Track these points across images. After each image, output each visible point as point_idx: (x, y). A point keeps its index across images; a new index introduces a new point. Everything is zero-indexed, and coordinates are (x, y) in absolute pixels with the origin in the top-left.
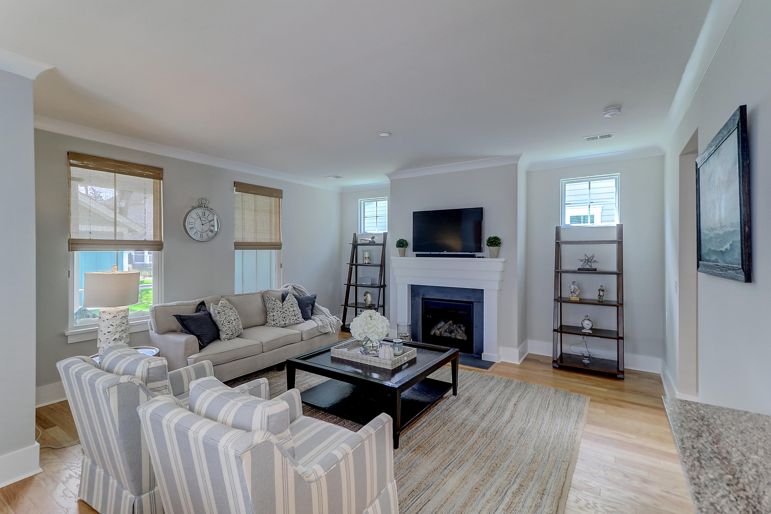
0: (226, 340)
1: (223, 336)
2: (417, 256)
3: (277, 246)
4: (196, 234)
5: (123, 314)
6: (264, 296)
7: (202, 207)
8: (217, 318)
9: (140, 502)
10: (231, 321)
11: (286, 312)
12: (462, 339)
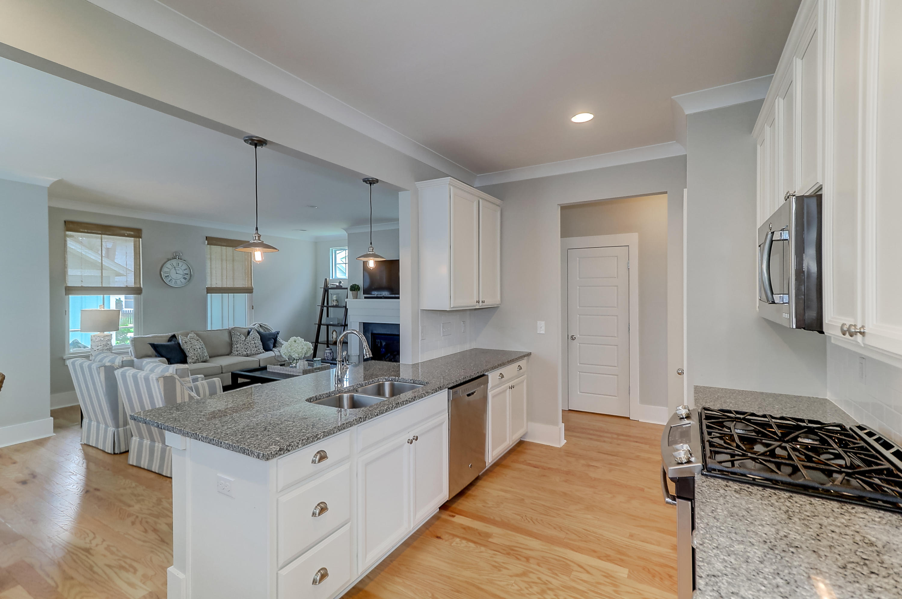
0: (192, 363)
1: (189, 360)
2: (365, 298)
3: (249, 290)
4: (171, 281)
5: (107, 338)
6: (230, 333)
7: (176, 259)
8: (184, 347)
9: (118, 432)
10: (196, 349)
11: (247, 344)
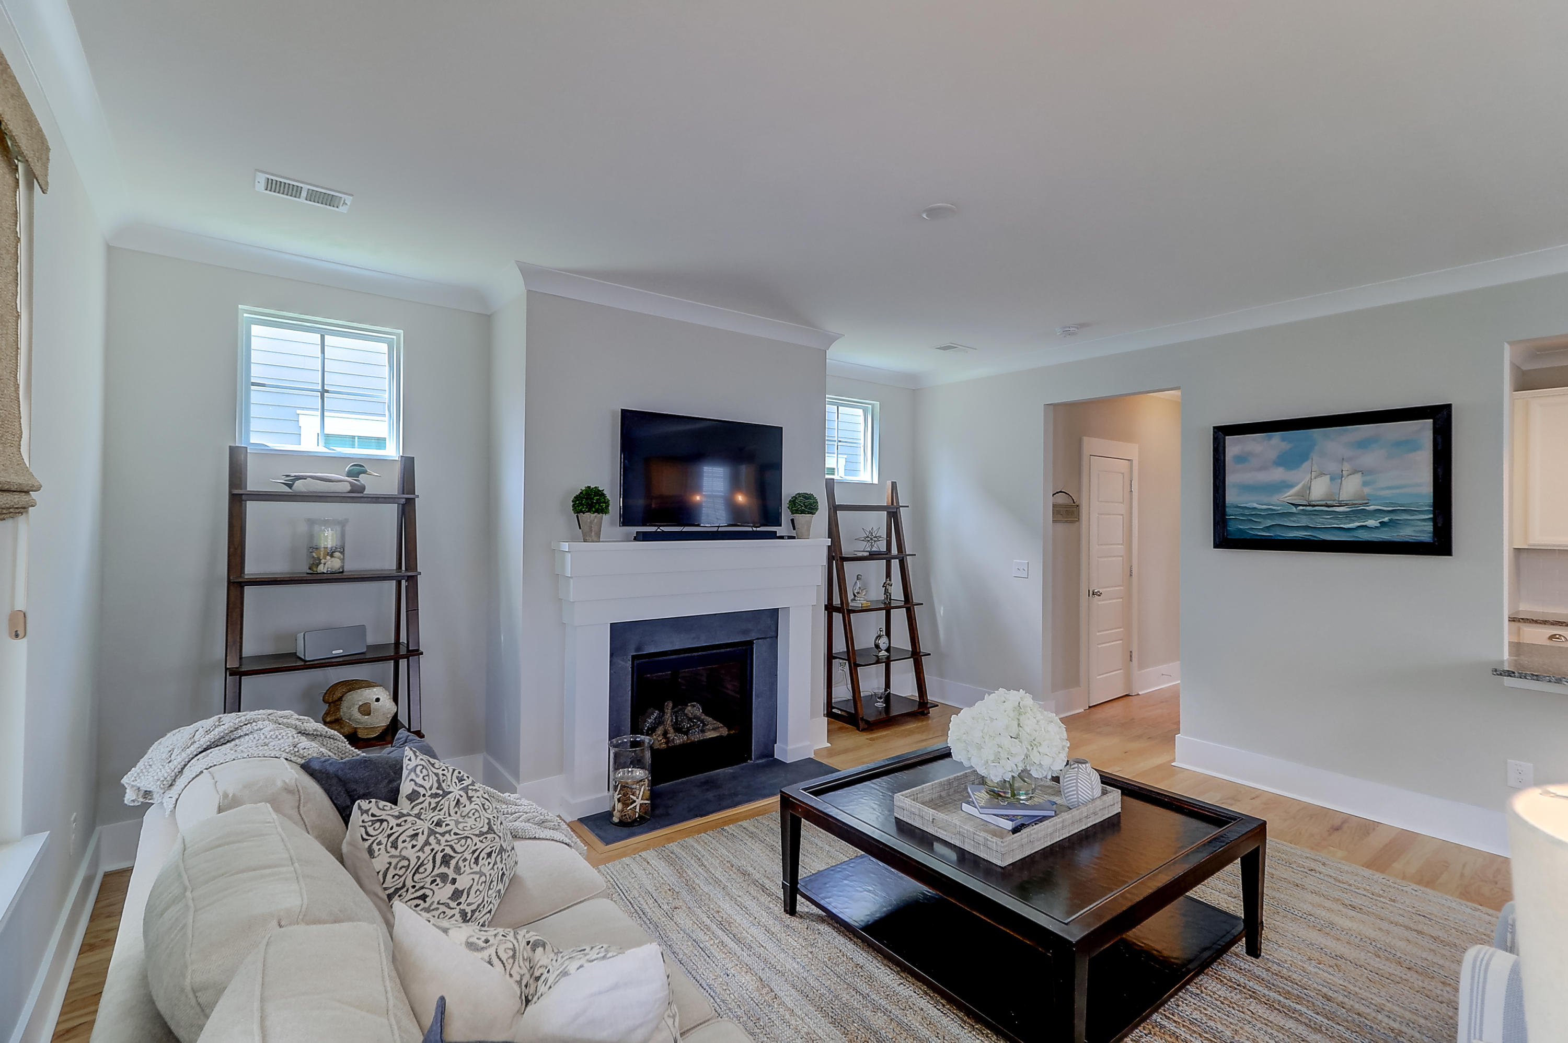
2: (641, 536)
12: (718, 735)
